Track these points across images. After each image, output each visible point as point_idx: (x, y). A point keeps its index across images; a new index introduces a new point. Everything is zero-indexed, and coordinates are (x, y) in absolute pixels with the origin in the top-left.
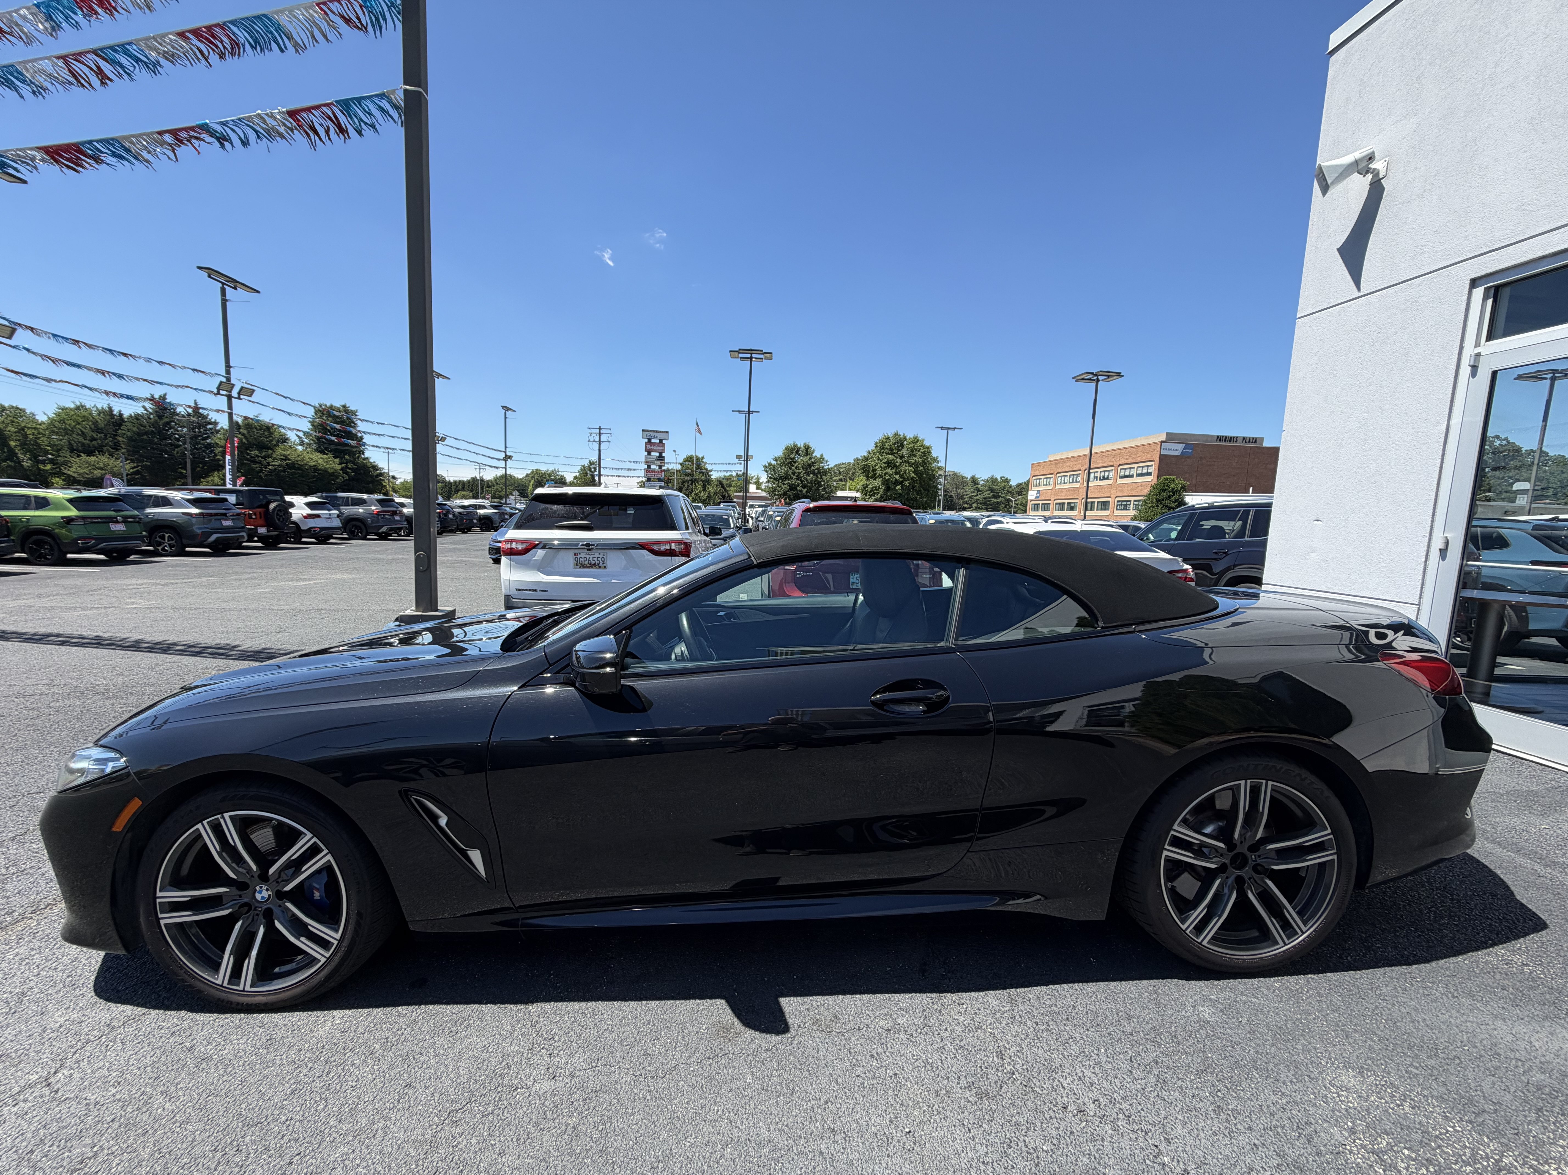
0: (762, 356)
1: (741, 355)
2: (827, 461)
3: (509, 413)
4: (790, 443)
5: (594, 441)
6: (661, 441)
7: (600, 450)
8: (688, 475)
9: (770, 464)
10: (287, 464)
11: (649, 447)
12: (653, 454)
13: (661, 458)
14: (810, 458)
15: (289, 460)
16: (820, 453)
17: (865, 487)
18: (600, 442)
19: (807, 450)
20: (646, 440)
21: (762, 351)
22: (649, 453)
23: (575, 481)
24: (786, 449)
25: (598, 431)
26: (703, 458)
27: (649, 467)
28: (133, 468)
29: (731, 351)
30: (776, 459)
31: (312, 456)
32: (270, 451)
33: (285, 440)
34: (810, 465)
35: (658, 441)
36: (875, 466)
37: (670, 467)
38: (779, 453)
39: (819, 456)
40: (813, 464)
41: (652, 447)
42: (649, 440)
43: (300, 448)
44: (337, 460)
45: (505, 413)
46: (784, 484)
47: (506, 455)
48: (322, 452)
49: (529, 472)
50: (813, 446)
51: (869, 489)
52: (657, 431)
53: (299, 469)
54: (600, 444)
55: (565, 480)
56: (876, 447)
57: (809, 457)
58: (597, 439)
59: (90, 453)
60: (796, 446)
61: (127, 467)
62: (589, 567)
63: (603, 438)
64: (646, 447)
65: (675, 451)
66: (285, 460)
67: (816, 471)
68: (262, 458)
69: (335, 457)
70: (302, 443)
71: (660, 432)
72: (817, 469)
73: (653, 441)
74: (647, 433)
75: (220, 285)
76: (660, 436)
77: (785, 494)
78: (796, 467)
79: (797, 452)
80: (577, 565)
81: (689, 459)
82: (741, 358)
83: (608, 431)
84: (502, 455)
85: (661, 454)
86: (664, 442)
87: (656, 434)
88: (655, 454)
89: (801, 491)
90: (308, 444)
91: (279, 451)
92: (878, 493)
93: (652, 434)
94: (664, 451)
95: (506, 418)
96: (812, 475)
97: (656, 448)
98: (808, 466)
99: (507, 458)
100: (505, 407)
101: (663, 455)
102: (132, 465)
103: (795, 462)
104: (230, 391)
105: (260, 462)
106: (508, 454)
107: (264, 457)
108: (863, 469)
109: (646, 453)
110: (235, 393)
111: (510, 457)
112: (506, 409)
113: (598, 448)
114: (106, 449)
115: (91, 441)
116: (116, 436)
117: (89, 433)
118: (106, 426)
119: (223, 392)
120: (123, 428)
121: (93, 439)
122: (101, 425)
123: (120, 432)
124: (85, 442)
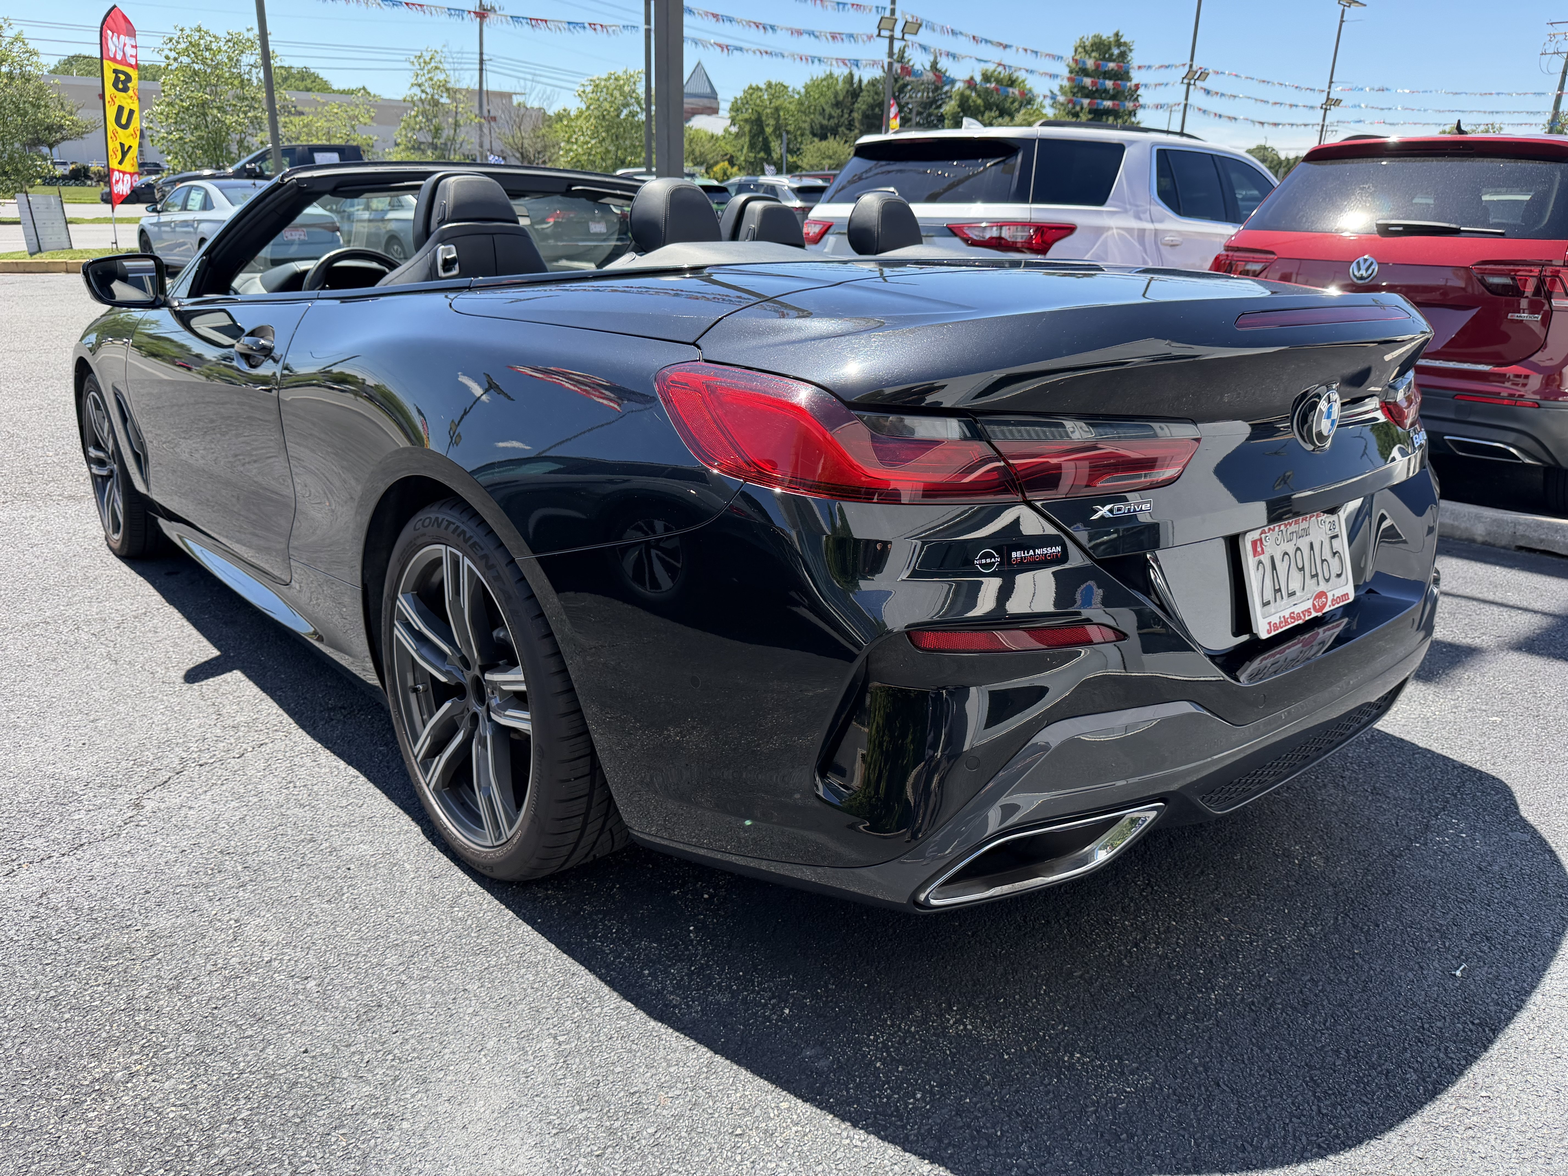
47: (1328, 99)
59: (823, 137)
95: (1342, 21)
99: (1330, 103)
104: (892, 30)
106: (1334, 95)
110: (898, 34)
111: (1337, 102)
114: (840, 129)
115: (829, 120)
116: (851, 111)
117: (828, 110)
118: (844, 97)
119: (883, 33)
120: (860, 99)
121: (831, 117)
122: (841, 98)
123: (856, 105)
124: (825, 122)
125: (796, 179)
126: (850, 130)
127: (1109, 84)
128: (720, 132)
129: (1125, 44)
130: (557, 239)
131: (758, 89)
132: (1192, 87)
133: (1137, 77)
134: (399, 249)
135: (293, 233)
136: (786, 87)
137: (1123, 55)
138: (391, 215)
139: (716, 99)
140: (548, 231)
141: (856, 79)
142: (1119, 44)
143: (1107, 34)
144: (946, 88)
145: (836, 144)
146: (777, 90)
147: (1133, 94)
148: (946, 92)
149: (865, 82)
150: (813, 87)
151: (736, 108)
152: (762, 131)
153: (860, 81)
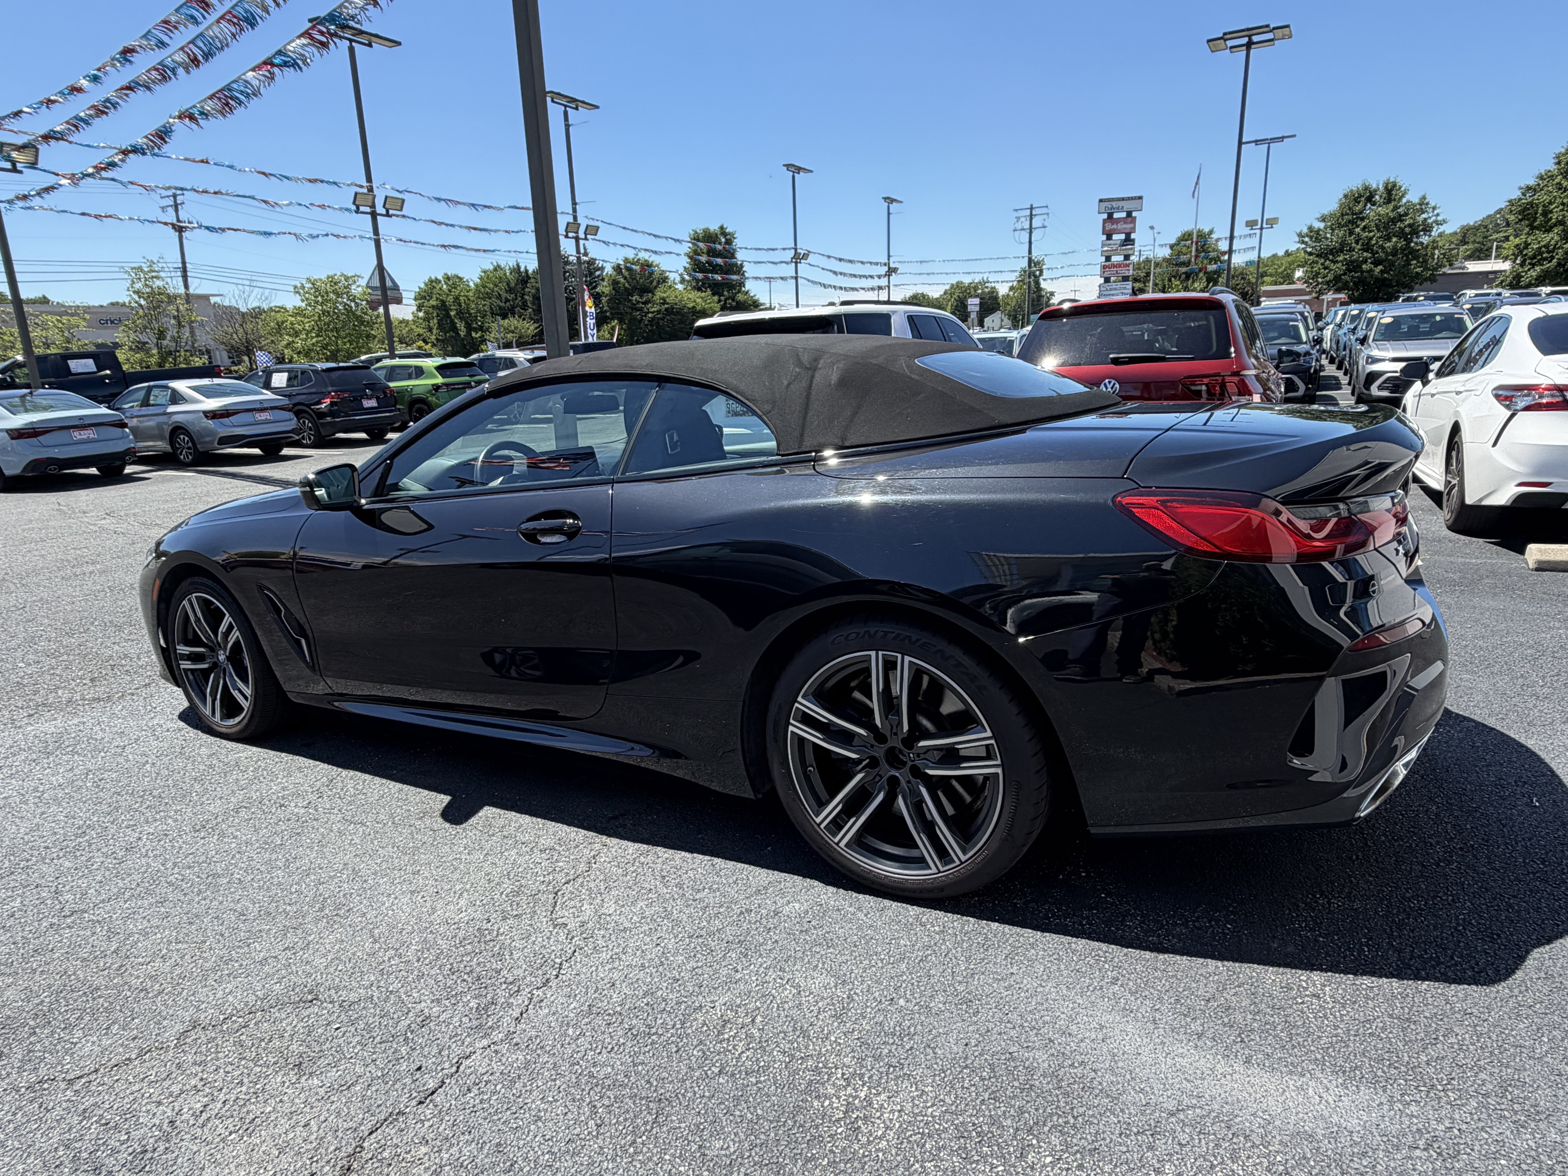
0: (1270, 36)
1: (1230, 43)
2: (1434, 208)
3: (893, 206)
4: (1355, 184)
5: (1023, 229)
6: (1129, 214)
7: (1030, 243)
8: (1183, 264)
9: (1311, 229)
10: (666, 309)
11: (1109, 226)
12: (1115, 237)
13: (1128, 240)
14: (1396, 208)
15: (668, 304)
16: (1420, 195)
17: (1520, 250)
18: (1031, 229)
19: (1391, 192)
20: (1105, 216)
21: (1268, 26)
22: (1109, 237)
23: (1011, 293)
24: (1346, 196)
25: (1028, 212)
26: (1211, 232)
27: (1108, 259)
28: (536, 328)
29: (1209, 41)
30: (1323, 219)
31: (690, 296)
32: (650, 295)
33: (665, 280)
34: (1394, 221)
35: (1124, 215)
36: (1550, 203)
37: (1147, 254)
38: (1331, 204)
39: (1416, 200)
40: (1400, 218)
41: (1115, 226)
42: (1110, 216)
43: (680, 287)
44: (716, 298)
45: (889, 207)
46: (1335, 262)
47: (889, 268)
48: (699, 289)
49: (948, 287)
50: (1403, 182)
51: (1529, 252)
52: (1123, 199)
53: (678, 313)
54: (1031, 233)
55: (997, 293)
56: (1559, 163)
57: (1391, 206)
58: (1027, 226)
59: (504, 317)
60: (1366, 188)
61: (532, 328)
62: (741, 415)
63: (1036, 222)
64: (1104, 227)
65: (1152, 228)
66: (663, 304)
67: (1407, 230)
68: (643, 303)
69: (714, 294)
70: (683, 281)
71: (1129, 199)
72: (1410, 226)
73: (1116, 216)
74: (1107, 204)
75: (563, 108)
76: (1128, 206)
77: (1337, 278)
78: (1365, 228)
79: (1370, 199)
80: (729, 412)
81: (1186, 236)
82: (1231, 48)
83: (1044, 210)
84: (884, 270)
85: (1128, 235)
86: (1134, 214)
87: (1121, 204)
88: (1119, 237)
89: (1371, 270)
90: (688, 282)
91: (659, 294)
92: (1552, 258)
93: (1114, 204)
94: (1133, 230)
95: (889, 214)
96: (1394, 239)
97: (1121, 226)
98: (1387, 226)
99: (891, 271)
100: (888, 198)
101: (1133, 236)
102: (536, 325)
103: (1363, 219)
104: (577, 232)
105: (641, 309)
106: (892, 265)
107: (645, 303)
108: (1520, 213)
109: (1104, 237)
110: (581, 235)
111: (895, 270)
112: (890, 200)
113: (1027, 240)
114: (516, 310)
115: (505, 303)
116: (523, 294)
117: (504, 295)
118: (516, 285)
119: (570, 235)
120: (528, 285)
121: (507, 300)
122: (512, 285)
123: (527, 290)
124: (502, 304)
125: (528, 352)
126: (525, 310)
127: (719, 261)
128: (410, 317)
129: (729, 234)
130: (333, 417)
131: (437, 281)
132: (799, 265)
133: (740, 256)
134: (187, 438)
135: (82, 433)
136: (461, 279)
137: (729, 242)
138: (172, 409)
139: (399, 290)
140: (325, 410)
141: (522, 269)
142: (724, 234)
143: (714, 227)
144: (598, 273)
145: (516, 322)
146: (454, 281)
147: (738, 269)
148: (599, 276)
149: (530, 271)
150: (486, 277)
151: (422, 297)
152: (448, 316)
153: (527, 271)
